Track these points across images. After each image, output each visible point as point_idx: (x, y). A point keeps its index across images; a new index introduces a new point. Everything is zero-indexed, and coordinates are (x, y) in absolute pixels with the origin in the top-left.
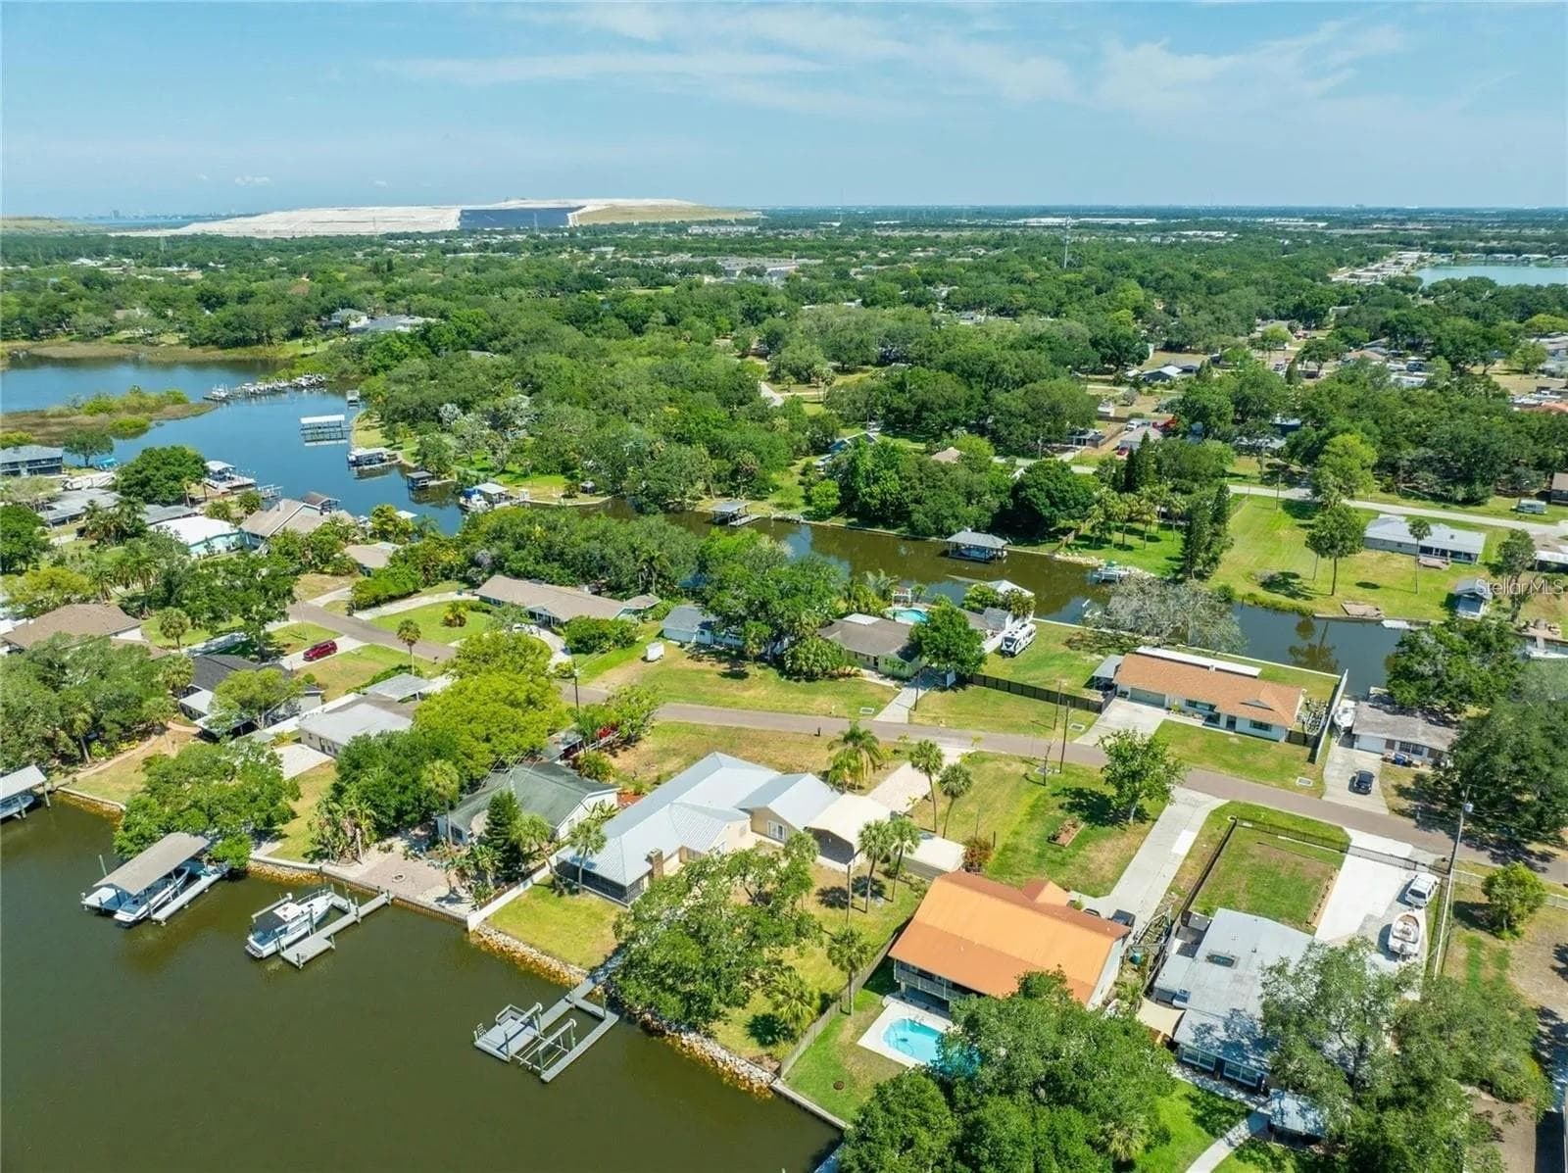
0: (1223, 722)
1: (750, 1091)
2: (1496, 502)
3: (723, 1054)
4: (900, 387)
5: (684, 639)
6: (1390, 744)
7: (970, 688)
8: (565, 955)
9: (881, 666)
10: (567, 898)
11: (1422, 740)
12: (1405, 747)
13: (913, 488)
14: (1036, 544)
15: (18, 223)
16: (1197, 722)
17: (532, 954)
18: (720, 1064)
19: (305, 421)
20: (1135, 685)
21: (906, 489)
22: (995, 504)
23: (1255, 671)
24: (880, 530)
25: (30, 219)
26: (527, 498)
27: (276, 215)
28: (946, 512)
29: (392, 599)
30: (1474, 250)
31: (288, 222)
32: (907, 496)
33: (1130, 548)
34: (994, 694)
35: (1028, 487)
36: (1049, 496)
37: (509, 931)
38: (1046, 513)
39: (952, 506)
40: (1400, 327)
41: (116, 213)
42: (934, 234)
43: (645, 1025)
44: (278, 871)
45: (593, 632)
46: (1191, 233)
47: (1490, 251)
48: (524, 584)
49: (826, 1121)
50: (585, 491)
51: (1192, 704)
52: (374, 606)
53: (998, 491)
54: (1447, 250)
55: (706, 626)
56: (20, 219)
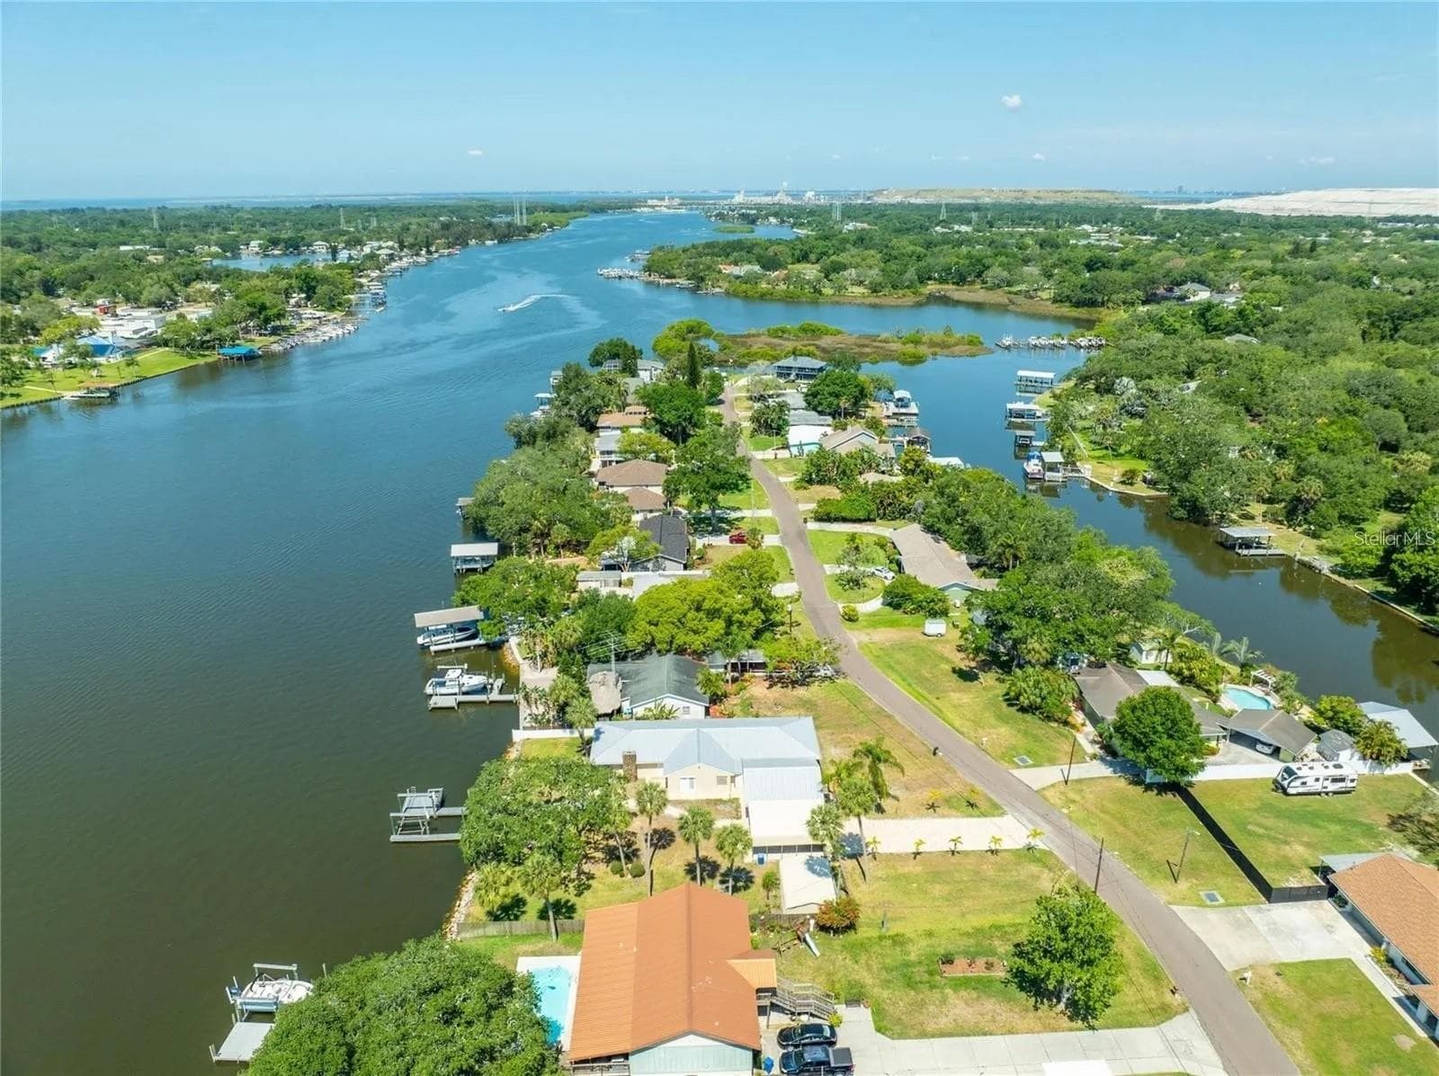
15: (1087, 195)
19: (1021, 373)
25: (1096, 192)
26: (1087, 474)
27: (1303, 194)
31: (1310, 201)
41: (1180, 189)
50: (1145, 481)
52: (826, 520)
56: (1089, 192)
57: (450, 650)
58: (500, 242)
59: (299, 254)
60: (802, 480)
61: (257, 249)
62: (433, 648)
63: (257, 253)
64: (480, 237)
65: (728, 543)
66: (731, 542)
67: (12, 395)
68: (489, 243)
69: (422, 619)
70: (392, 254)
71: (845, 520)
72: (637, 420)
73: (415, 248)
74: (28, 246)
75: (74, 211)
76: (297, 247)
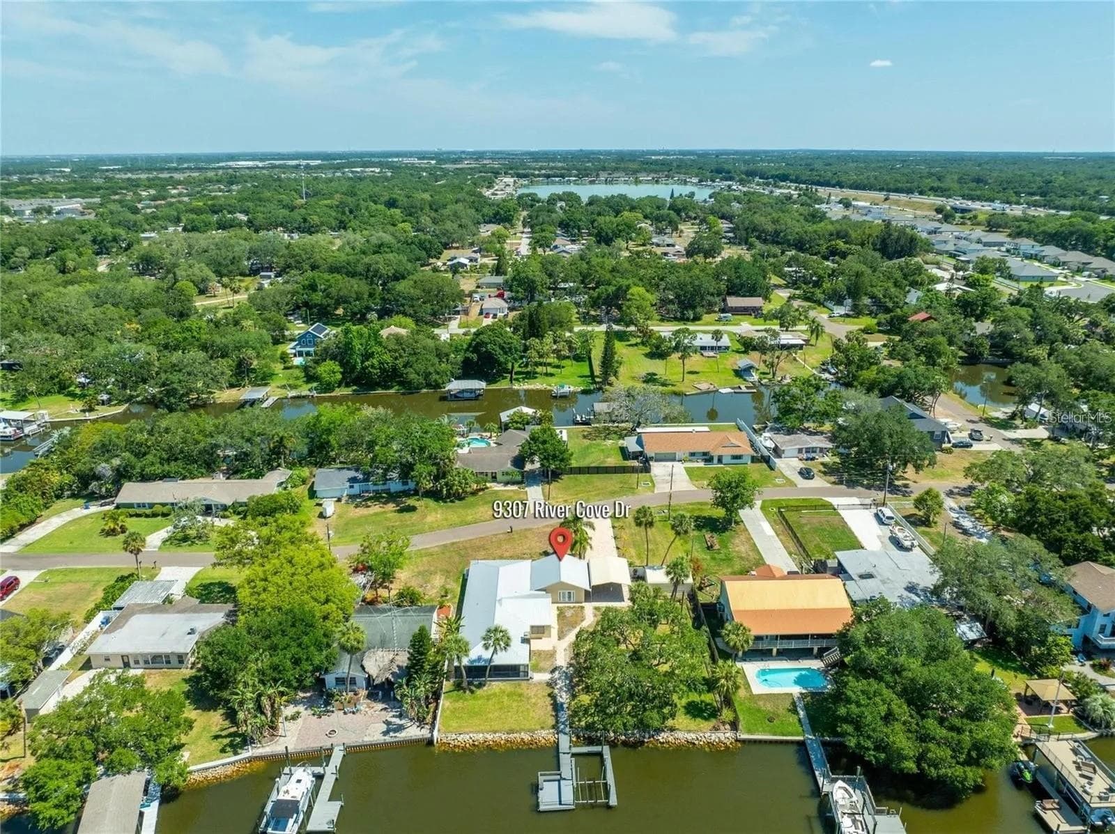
0: (715, 460)
1: (727, 748)
2: (706, 318)
3: (693, 736)
4: (313, 287)
5: (338, 495)
6: (800, 451)
7: (565, 477)
8: (527, 727)
9: (499, 477)
10: (479, 692)
11: (814, 445)
12: (808, 450)
13: (401, 356)
14: (496, 382)
16: (701, 464)
17: (501, 737)
18: (696, 742)
20: (657, 451)
21: (396, 358)
22: (460, 358)
23: (706, 429)
24: (380, 391)
26: (47, 418)
28: (431, 370)
29: (23, 527)
30: (539, 176)
32: (400, 362)
33: (552, 375)
34: (582, 478)
35: (487, 344)
36: (502, 348)
37: (467, 730)
38: (502, 360)
39: (433, 365)
40: (571, 223)
42: (168, 175)
43: (625, 743)
44: (210, 774)
45: (273, 506)
46: (358, 170)
47: (548, 176)
48: (159, 484)
49: (787, 742)
50: (103, 403)
51: (693, 454)
52: (8, 538)
53: (457, 351)
54: (525, 176)
55: (353, 480)
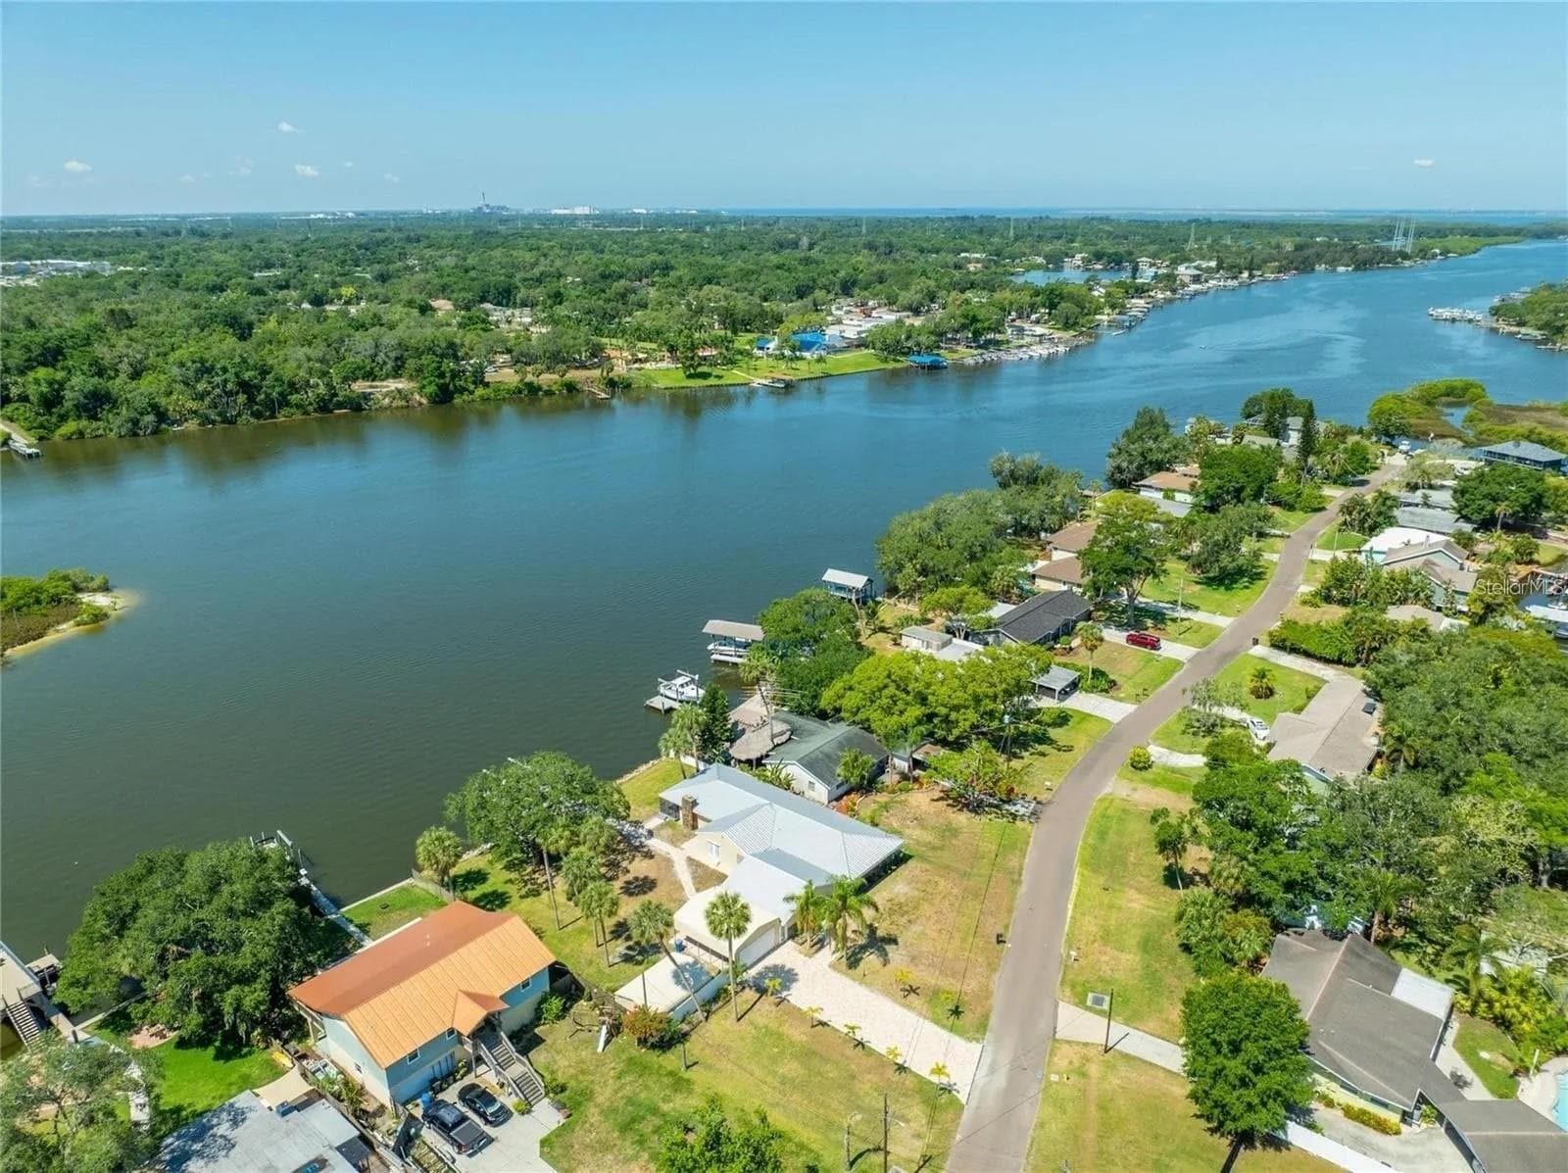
57: (728, 663)
58: (1357, 268)
59: (1119, 270)
60: (1316, 594)
61: (1080, 263)
62: (715, 657)
63: (1079, 266)
64: (1333, 263)
65: (1123, 642)
66: (1128, 641)
67: (718, 377)
68: (1341, 269)
69: (714, 626)
70: (1199, 275)
71: (1308, 654)
72: (1185, 483)
73: (1234, 271)
74: (882, 249)
75: (966, 218)
76: (1119, 263)
